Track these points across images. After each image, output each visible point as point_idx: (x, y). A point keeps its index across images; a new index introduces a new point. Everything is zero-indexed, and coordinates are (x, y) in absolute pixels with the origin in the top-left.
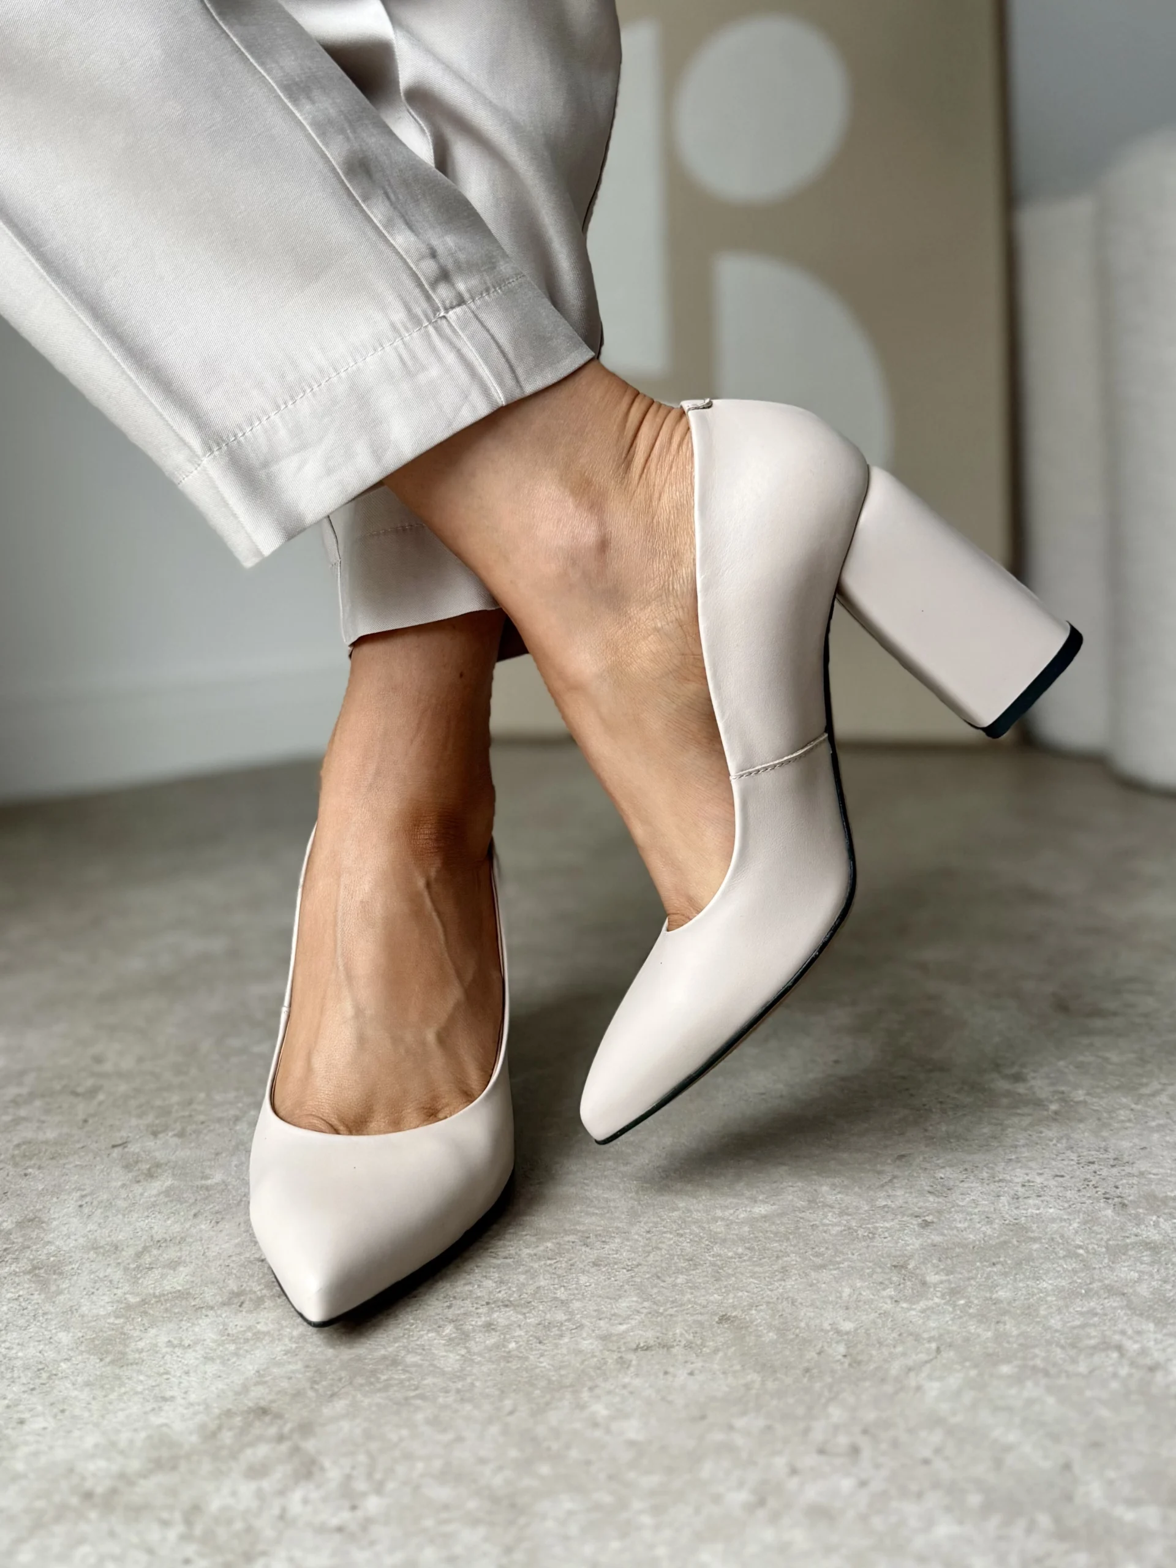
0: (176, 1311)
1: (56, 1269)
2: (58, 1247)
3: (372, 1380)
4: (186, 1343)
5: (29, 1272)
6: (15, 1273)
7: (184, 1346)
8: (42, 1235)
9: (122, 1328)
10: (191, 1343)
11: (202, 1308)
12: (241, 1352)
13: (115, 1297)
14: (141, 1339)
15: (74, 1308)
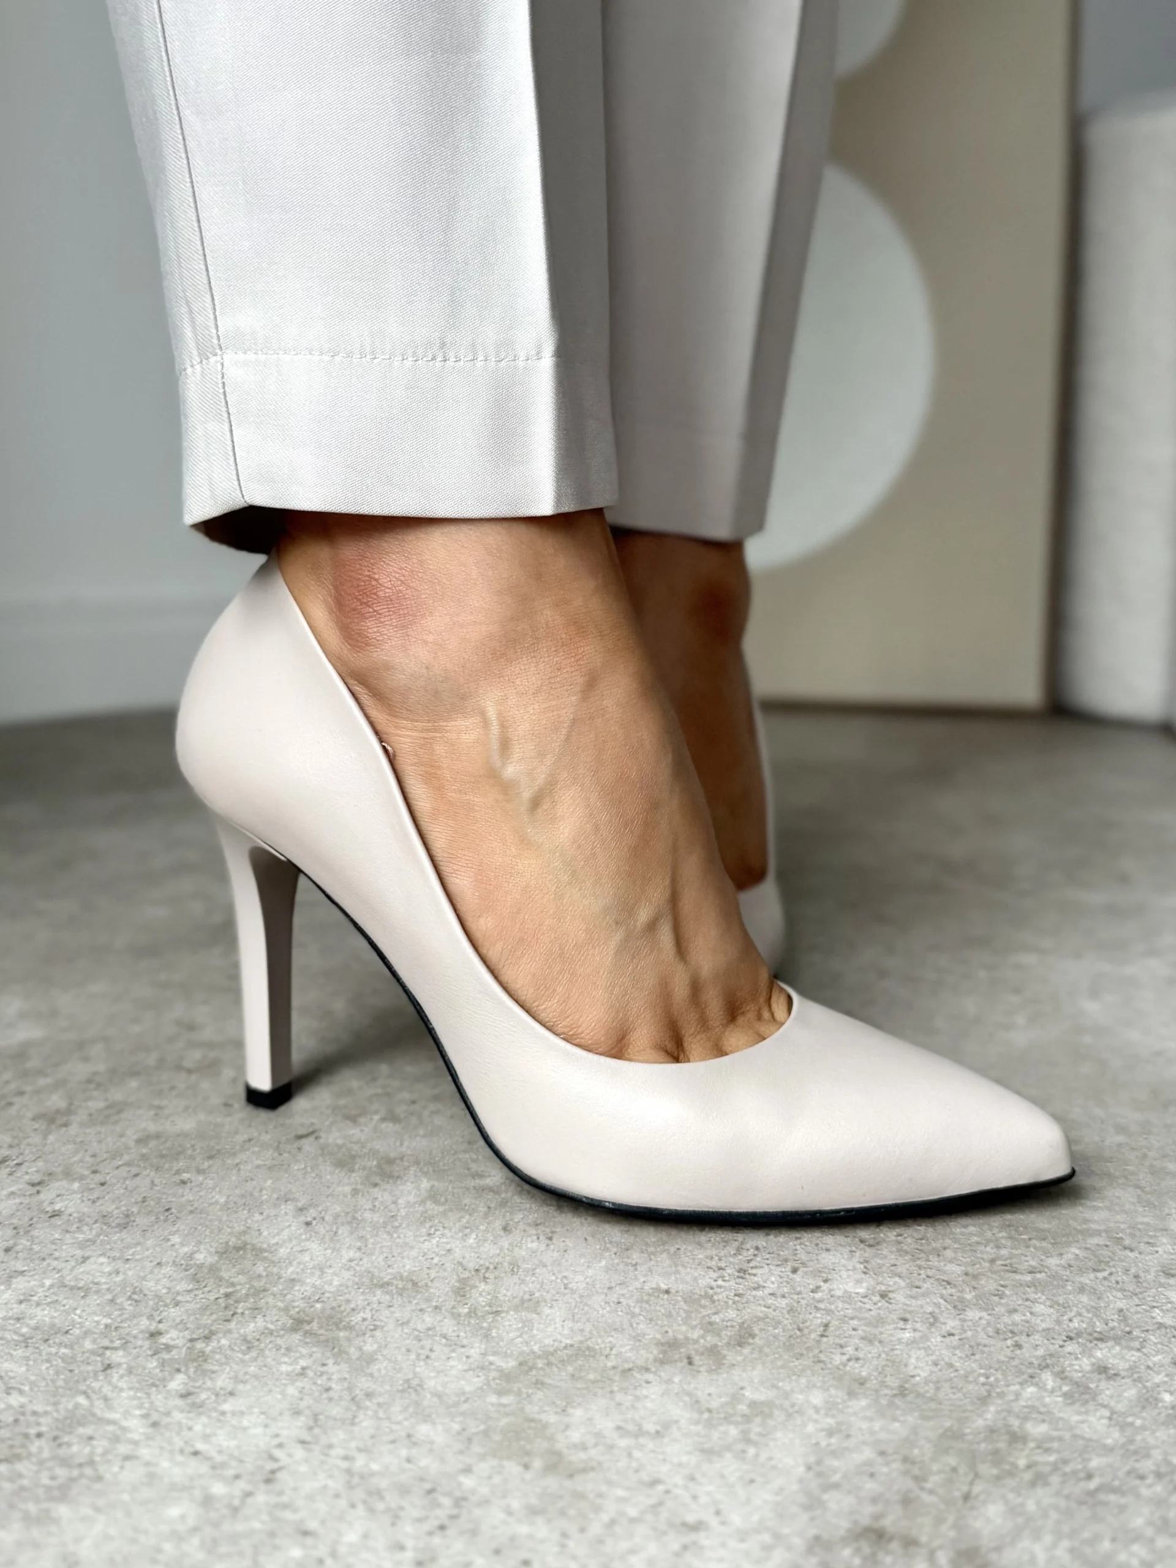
0: (591, 1376)
1: (335, 1320)
2: (314, 1286)
3: (1007, 1467)
4: (650, 1427)
5: (294, 1329)
6: (271, 1333)
7: (648, 1433)
8: (275, 1270)
9: (522, 1410)
10: (659, 1428)
11: (630, 1370)
12: (753, 1436)
13: (471, 1360)
14: (567, 1427)
15: (415, 1382)
